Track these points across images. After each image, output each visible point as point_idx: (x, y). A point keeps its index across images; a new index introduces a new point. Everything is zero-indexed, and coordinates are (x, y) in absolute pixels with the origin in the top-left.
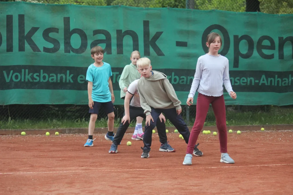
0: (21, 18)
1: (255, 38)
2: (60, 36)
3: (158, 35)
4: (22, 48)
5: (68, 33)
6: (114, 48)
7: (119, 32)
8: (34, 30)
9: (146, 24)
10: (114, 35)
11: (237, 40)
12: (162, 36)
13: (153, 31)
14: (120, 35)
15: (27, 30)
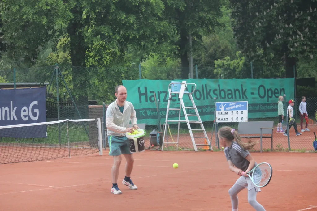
0: (206, 85)
1: (273, 90)
2: (217, 92)
3: (246, 90)
4: (207, 98)
5: (220, 91)
6: (234, 96)
7: (234, 89)
8: (210, 90)
9: (242, 85)
10: (233, 91)
11: (268, 90)
12: (247, 90)
13: (244, 89)
14: (235, 90)
15: (208, 91)
